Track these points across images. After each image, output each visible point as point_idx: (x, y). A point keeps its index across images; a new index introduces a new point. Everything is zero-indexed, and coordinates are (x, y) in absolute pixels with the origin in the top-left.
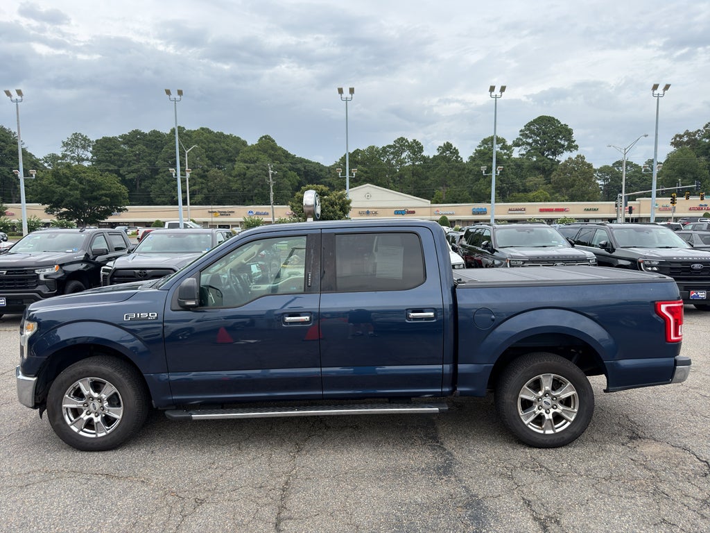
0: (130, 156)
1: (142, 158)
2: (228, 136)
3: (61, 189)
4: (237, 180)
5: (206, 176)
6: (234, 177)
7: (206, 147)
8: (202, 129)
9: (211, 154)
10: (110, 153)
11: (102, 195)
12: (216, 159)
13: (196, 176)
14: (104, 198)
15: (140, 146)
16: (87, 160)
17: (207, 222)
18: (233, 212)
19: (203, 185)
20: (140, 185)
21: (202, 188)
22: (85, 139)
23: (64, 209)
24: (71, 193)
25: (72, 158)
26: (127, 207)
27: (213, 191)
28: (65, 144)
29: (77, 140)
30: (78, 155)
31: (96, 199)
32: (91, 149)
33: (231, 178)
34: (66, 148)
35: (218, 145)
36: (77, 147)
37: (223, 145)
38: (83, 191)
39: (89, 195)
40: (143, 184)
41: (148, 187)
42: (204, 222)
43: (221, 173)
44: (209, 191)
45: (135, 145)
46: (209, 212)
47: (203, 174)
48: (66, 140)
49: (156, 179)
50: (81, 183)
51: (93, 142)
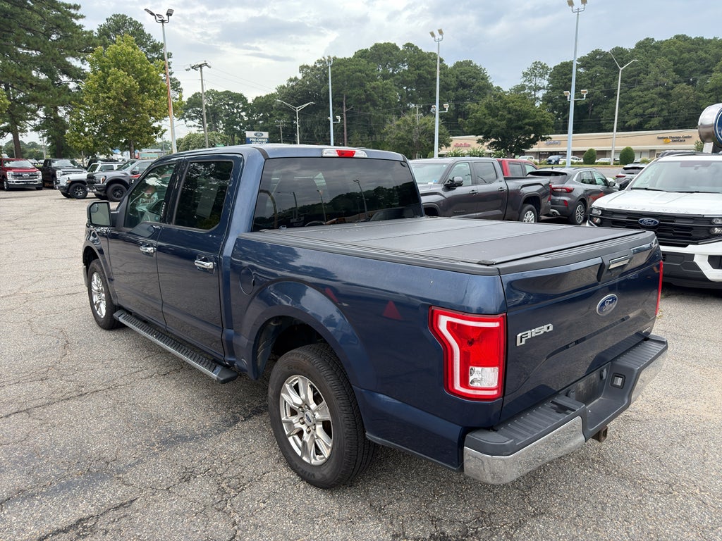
0: (584, 80)
1: (598, 81)
2: (709, 41)
3: (490, 120)
4: (711, 96)
5: (670, 95)
6: (707, 93)
7: (676, 58)
8: (677, 37)
9: (680, 66)
10: (565, 78)
11: (526, 124)
12: (687, 72)
13: (656, 96)
14: (527, 127)
15: (598, 68)
16: (544, 88)
17: (654, 151)
18: (690, 137)
19: (664, 107)
20: (592, 110)
21: (662, 110)
22: (543, 67)
23: (493, 140)
24: (498, 123)
25: (530, 88)
26: (550, 136)
27: (676, 111)
28: (525, 75)
29: (536, 69)
30: (535, 84)
31: (521, 128)
32: (547, 76)
33: (702, 94)
34: (525, 79)
35: (693, 55)
36: (535, 76)
37: (700, 53)
38: (510, 121)
39: (515, 125)
40: (595, 110)
41: (599, 113)
42: (651, 151)
43: (690, 89)
44: (669, 113)
45: (593, 67)
46: (659, 138)
47: (666, 92)
48: (526, 71)
49: (609, 103)
50: (509, 113)
51: (551, 69)
